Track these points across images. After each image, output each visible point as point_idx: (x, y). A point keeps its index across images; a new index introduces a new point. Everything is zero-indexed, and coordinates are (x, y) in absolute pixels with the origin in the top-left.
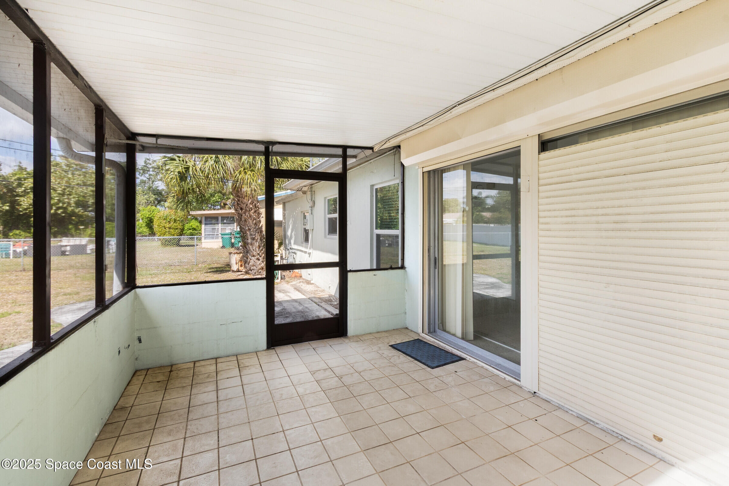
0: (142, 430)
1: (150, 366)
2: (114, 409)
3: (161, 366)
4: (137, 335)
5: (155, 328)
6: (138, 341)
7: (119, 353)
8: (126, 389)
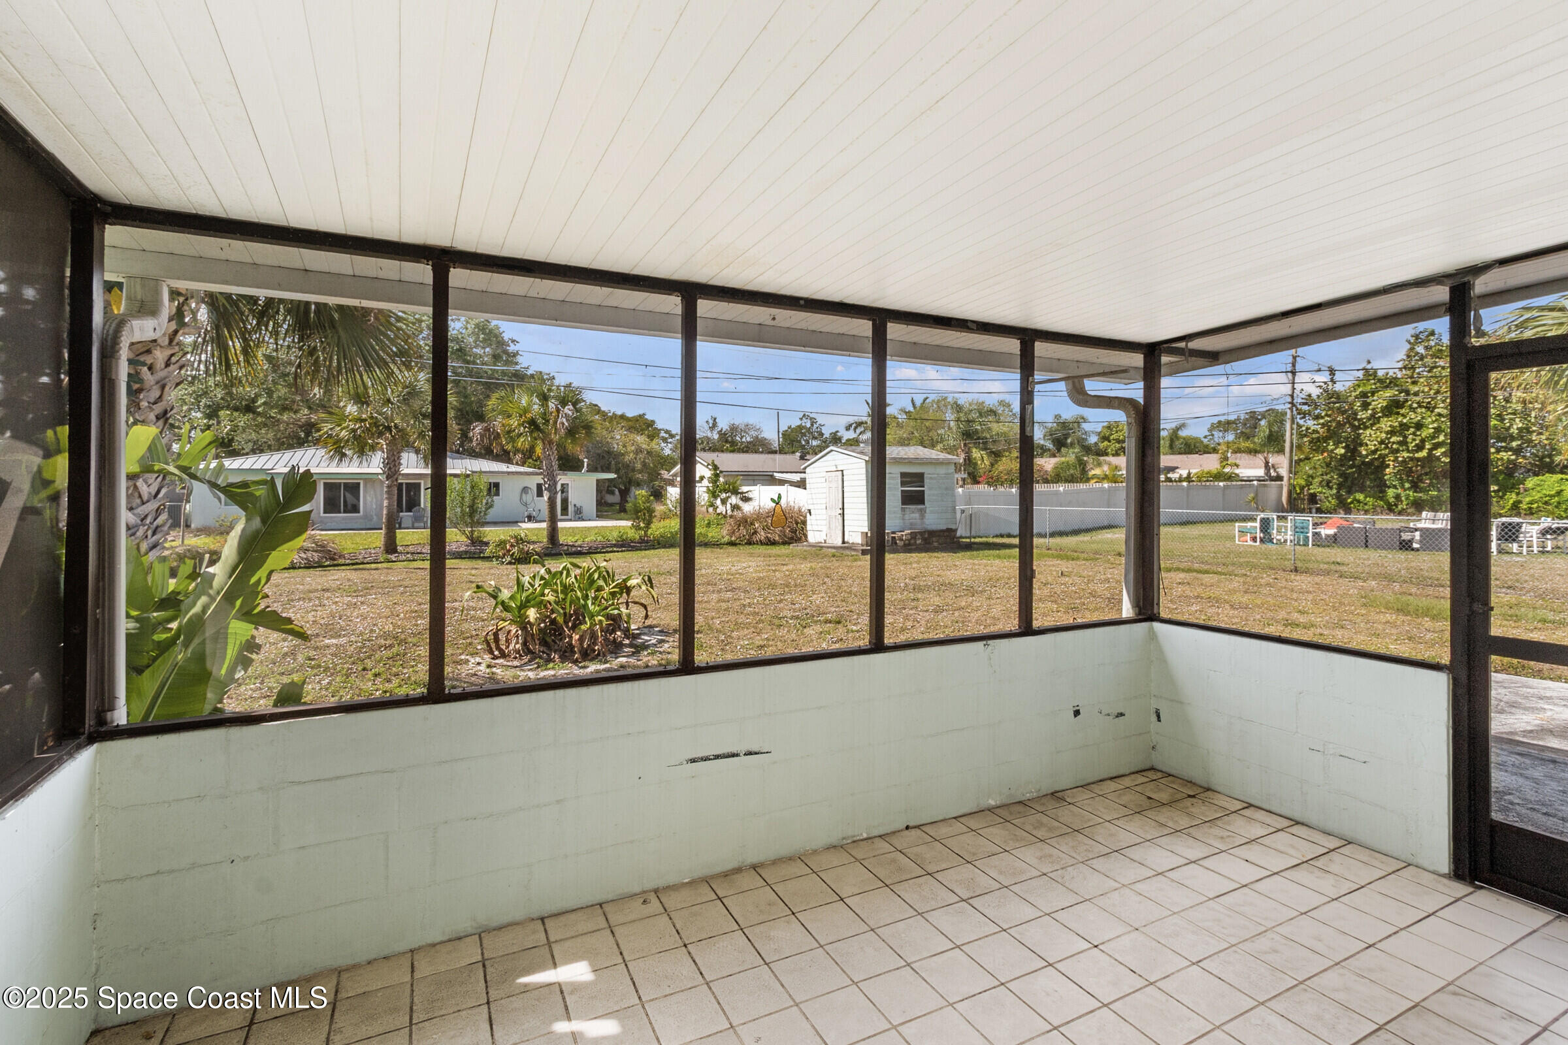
0: (1034, 833)
1: (1173, 772)
2: (1052, 794)
3: (1191, 782)
4: (1154, 704)
5: (1181, 703)
6: (1154, 718)
7: (1077, 713)
8: (1101, 781)
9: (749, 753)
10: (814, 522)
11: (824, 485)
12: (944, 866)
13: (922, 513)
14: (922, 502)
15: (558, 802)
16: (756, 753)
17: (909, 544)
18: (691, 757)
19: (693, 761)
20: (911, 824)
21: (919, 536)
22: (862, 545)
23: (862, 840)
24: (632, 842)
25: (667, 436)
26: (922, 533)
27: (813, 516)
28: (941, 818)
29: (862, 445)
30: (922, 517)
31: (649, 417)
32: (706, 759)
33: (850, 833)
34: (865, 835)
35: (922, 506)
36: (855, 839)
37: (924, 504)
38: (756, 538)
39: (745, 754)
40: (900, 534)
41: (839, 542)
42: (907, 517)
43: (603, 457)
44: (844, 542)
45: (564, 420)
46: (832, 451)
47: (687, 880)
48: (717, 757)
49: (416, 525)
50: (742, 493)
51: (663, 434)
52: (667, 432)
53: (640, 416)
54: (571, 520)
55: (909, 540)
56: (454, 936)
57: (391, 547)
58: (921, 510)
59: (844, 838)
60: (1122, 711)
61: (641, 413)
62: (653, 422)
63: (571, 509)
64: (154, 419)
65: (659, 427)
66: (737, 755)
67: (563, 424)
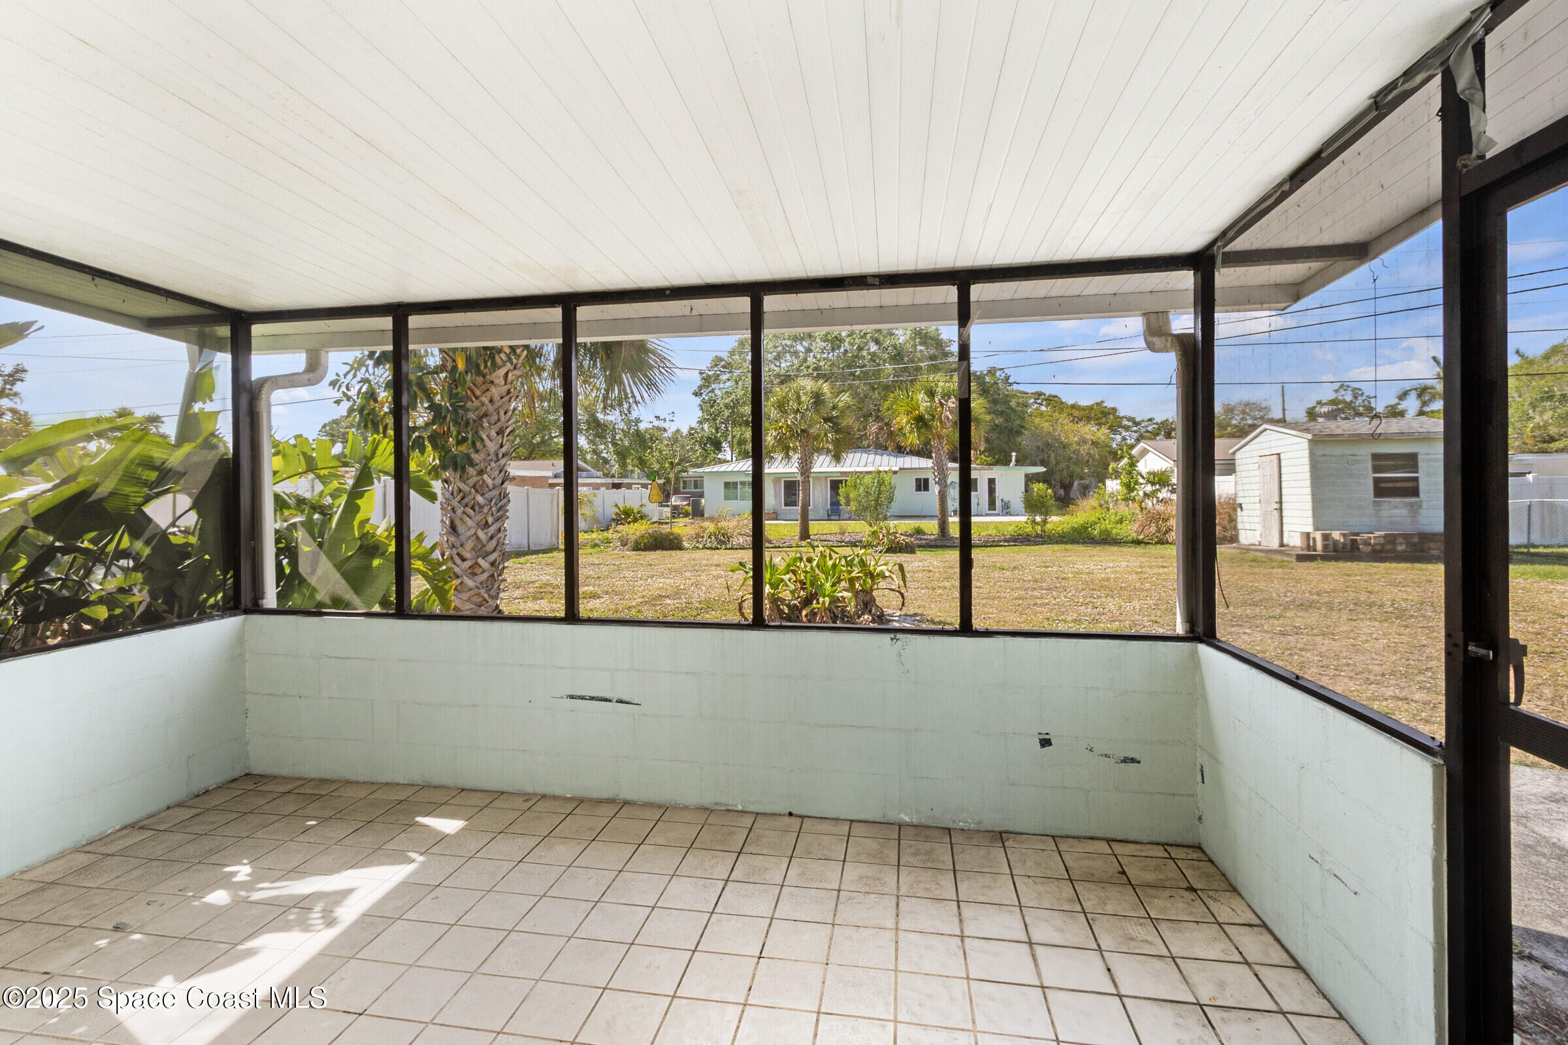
1: (1213, 857)
2: (1001, 832)
3: (1224, 875)
4: (1199, 758)
5: (1217, 761)
6: (1200, 776)
7: (1045, 743)
8: (1092, 838)
9: (620, 701)
10: (1246, 519)
11: (1258, 473)
12: (764, 852)
13: (1415, 510)
14: (1414, 493)
15: (473, 706)
16: (627, 703)
17: (1382, 551)
18: (570, 694)
19: (572, 697)
20: (794, 812)
21: (1400, 540)
22: (1302, 549)
23: (737, 811)
24: (525, 751)
25: (1131, 424)
26: (1406, 537)
27: (1244, 513)
28: (834, 816)
29: (1320, 420)
30: (1415, 513)
31: (1109, 404)
32: (583, 698)
33: (723, 800)
34: (740, 808)
35: (1413, 500)
36: (729, 808)
37: (1416, 496)
38: (1168, 536)
39: (617, 702)
40: (1366, 536)
41: (1274, 544)
42: (1384, 513)
43: (1043, 450)
44: (1282, 545)
45: (948, 413)
46: (1265, 430)
47: (568, 796)
48: (592, 698)
49: (832, 517)
51: (1125, 422)
52: (1130, 419)
53: (1097, 404)
54: (998, 515)
55: (1382, 545)
56: (411, 783)
57: (805, 535)
58: (1411, 504)
59: (717, 804)
60: (1137, 756)
61: (1099, 401)
62: (1114, 410)
63: (998, 504)
64: (495, 435)
65: (1122, 414)
66: (610, 701)
67: (948, 418)
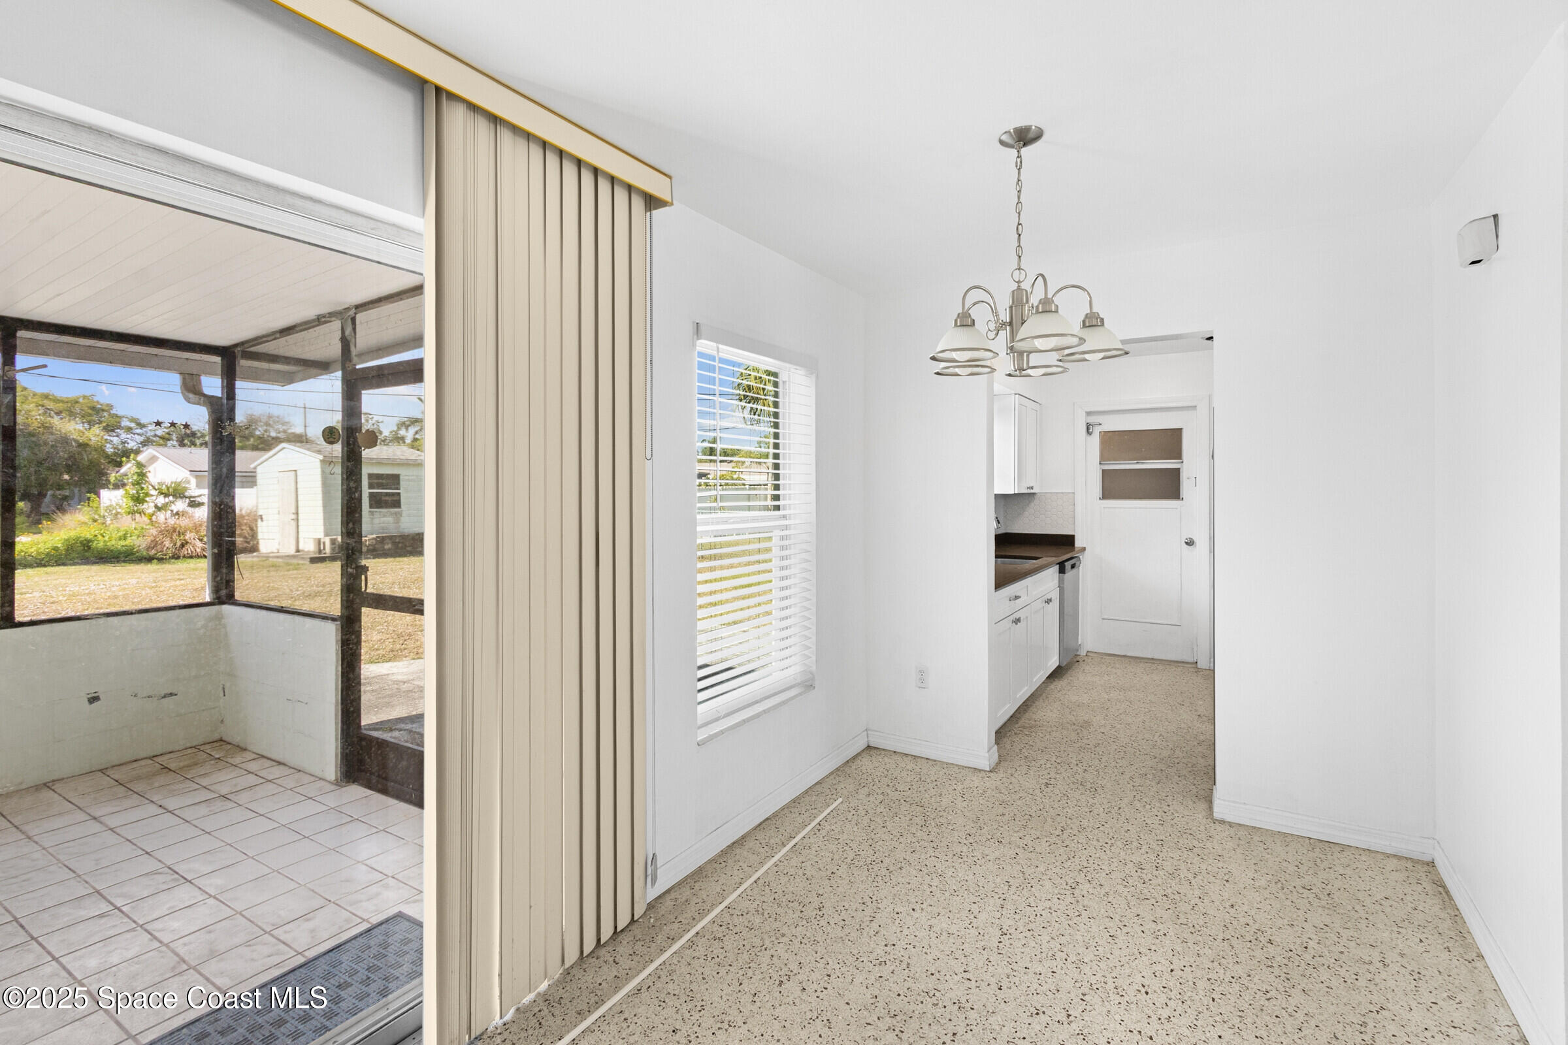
7: (94, 699)
10: (266, 531)
11: (277, 487)
13: (398, 516)
14: (397, 504)
22: (314, 553)
25: (133, 425)
27: (264, 525)
30: (397, 521)
35: (397, 510)
37: (399, 506)
38: (188, 549)
41: (293, 551)
42: (376, 521)
44: (298, 551)
46: (284, 448)
50: (190, 497)
51: (125, 423)
52: (132, 420)
58: (396, 513)
60: (174, 691)
62: (110, 407)
65: (120, 413)
